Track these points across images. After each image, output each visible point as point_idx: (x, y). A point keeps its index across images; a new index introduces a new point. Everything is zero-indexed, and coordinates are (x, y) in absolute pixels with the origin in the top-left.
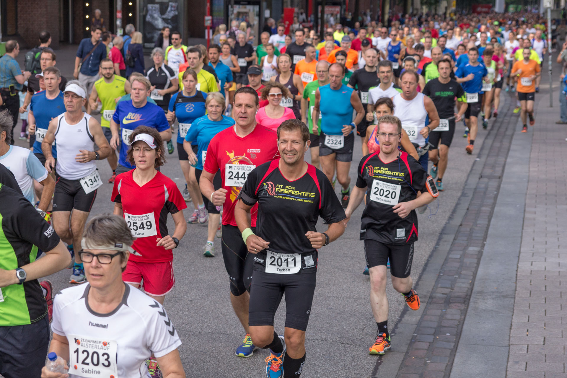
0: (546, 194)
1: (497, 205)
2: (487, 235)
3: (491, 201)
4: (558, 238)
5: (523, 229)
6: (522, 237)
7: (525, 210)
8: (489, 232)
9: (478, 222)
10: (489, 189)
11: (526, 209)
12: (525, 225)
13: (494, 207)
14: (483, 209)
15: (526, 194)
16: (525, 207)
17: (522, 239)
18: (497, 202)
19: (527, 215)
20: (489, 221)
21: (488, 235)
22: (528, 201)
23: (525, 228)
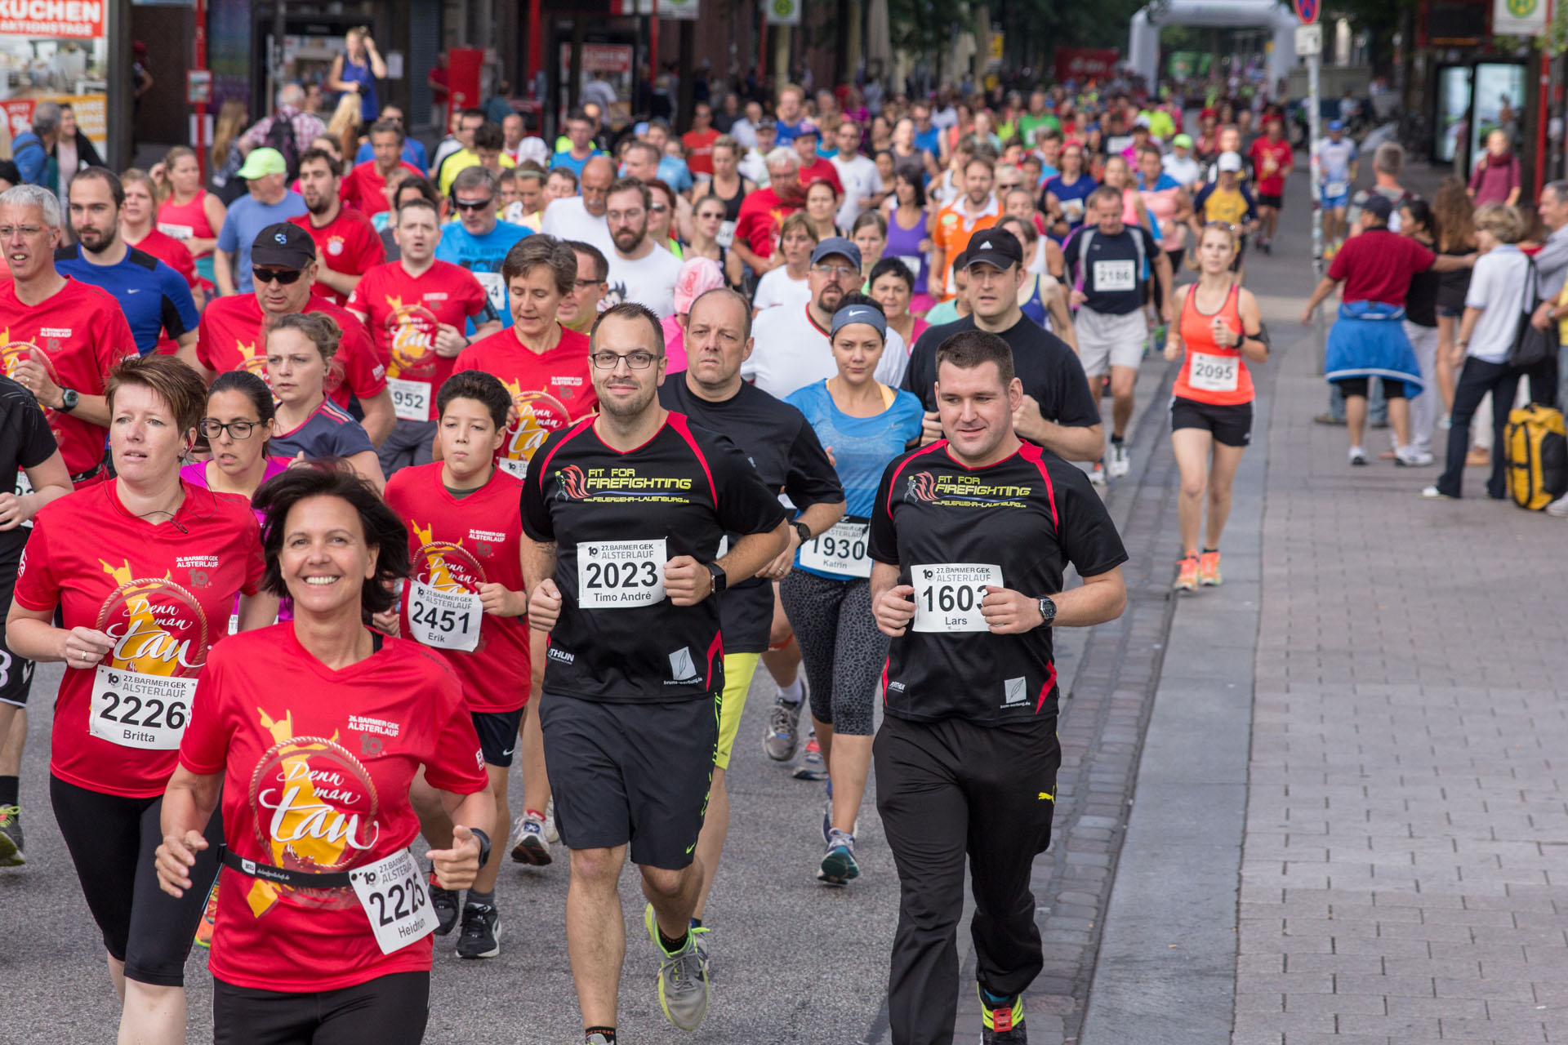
0: (1319, 648)
1: (1163, 683)
2: (1135, 777)
3: (1143, 671)
4: (1365, 789)
5: (1250, 759)
6: (1248, 785)
7: (1253, 700)
8: (1143, 770)
9: (1105, 739)
10: (1134, 636)
11: (1258, 696)
12: (1256, 747)
13: (1156, 688)
14: (1120, 694)
15: (1255, 650)
16: (1253, 692)
17: (1248, 790)
18: (1164, 673)
19: (1262, 717)
20: (1142, 734)
21: (1140, 779)
22: (1260, 671)
23: (1255, 756)
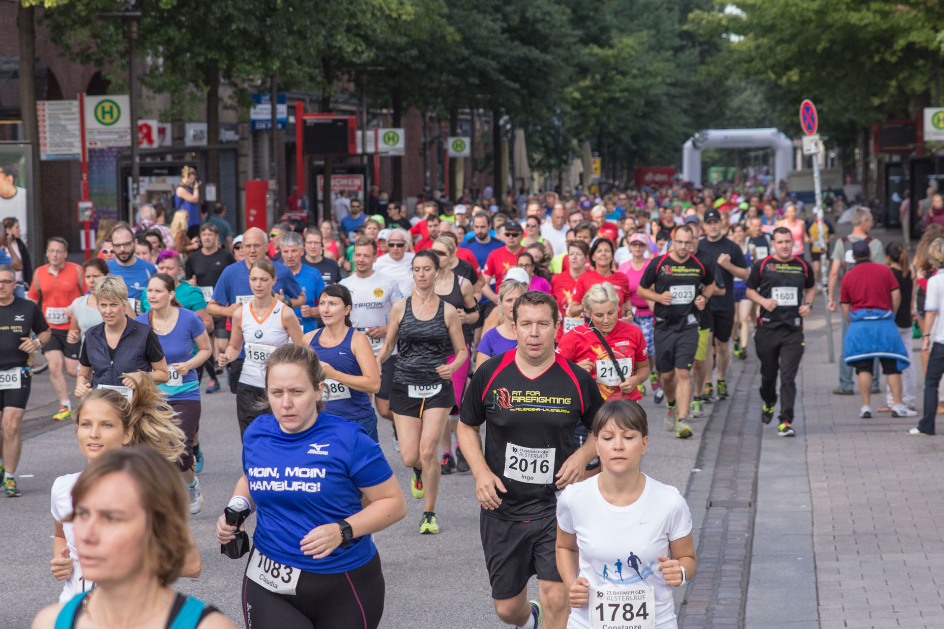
0: (854, 532)
1: (753, 559)
2: (744, 620)
3: (741, 552)
4: (897, 620)
5: (818, 605)
6: (819, 620)
7: (816, 566)
8: (748, 614)
9: (720, 596)
10: (729, 528)
11: (818, 564)
12: (821, 596)
13: (750, 563)
14: (726, 567)
15: (812, 535)
16: (815, 562)
17: (820, 624)
18: (754, 553)
19: (822, 577)
20: (745, 592)
21: (747, 620)
22: (818, 549)
23: (821, 602)
